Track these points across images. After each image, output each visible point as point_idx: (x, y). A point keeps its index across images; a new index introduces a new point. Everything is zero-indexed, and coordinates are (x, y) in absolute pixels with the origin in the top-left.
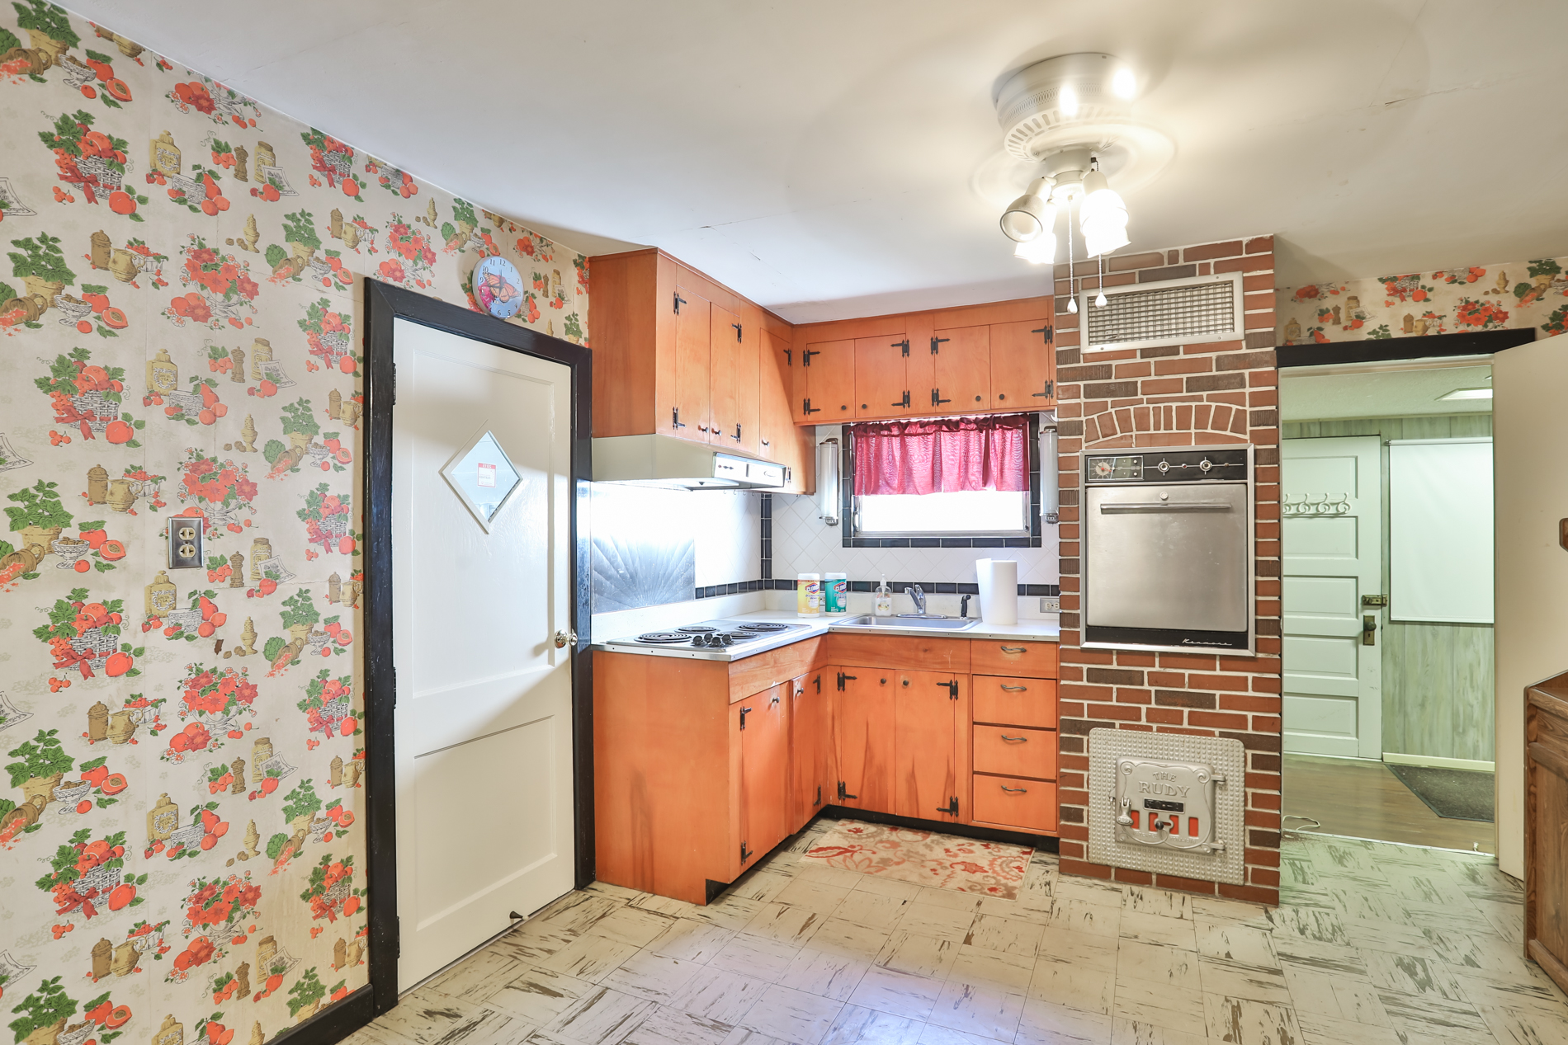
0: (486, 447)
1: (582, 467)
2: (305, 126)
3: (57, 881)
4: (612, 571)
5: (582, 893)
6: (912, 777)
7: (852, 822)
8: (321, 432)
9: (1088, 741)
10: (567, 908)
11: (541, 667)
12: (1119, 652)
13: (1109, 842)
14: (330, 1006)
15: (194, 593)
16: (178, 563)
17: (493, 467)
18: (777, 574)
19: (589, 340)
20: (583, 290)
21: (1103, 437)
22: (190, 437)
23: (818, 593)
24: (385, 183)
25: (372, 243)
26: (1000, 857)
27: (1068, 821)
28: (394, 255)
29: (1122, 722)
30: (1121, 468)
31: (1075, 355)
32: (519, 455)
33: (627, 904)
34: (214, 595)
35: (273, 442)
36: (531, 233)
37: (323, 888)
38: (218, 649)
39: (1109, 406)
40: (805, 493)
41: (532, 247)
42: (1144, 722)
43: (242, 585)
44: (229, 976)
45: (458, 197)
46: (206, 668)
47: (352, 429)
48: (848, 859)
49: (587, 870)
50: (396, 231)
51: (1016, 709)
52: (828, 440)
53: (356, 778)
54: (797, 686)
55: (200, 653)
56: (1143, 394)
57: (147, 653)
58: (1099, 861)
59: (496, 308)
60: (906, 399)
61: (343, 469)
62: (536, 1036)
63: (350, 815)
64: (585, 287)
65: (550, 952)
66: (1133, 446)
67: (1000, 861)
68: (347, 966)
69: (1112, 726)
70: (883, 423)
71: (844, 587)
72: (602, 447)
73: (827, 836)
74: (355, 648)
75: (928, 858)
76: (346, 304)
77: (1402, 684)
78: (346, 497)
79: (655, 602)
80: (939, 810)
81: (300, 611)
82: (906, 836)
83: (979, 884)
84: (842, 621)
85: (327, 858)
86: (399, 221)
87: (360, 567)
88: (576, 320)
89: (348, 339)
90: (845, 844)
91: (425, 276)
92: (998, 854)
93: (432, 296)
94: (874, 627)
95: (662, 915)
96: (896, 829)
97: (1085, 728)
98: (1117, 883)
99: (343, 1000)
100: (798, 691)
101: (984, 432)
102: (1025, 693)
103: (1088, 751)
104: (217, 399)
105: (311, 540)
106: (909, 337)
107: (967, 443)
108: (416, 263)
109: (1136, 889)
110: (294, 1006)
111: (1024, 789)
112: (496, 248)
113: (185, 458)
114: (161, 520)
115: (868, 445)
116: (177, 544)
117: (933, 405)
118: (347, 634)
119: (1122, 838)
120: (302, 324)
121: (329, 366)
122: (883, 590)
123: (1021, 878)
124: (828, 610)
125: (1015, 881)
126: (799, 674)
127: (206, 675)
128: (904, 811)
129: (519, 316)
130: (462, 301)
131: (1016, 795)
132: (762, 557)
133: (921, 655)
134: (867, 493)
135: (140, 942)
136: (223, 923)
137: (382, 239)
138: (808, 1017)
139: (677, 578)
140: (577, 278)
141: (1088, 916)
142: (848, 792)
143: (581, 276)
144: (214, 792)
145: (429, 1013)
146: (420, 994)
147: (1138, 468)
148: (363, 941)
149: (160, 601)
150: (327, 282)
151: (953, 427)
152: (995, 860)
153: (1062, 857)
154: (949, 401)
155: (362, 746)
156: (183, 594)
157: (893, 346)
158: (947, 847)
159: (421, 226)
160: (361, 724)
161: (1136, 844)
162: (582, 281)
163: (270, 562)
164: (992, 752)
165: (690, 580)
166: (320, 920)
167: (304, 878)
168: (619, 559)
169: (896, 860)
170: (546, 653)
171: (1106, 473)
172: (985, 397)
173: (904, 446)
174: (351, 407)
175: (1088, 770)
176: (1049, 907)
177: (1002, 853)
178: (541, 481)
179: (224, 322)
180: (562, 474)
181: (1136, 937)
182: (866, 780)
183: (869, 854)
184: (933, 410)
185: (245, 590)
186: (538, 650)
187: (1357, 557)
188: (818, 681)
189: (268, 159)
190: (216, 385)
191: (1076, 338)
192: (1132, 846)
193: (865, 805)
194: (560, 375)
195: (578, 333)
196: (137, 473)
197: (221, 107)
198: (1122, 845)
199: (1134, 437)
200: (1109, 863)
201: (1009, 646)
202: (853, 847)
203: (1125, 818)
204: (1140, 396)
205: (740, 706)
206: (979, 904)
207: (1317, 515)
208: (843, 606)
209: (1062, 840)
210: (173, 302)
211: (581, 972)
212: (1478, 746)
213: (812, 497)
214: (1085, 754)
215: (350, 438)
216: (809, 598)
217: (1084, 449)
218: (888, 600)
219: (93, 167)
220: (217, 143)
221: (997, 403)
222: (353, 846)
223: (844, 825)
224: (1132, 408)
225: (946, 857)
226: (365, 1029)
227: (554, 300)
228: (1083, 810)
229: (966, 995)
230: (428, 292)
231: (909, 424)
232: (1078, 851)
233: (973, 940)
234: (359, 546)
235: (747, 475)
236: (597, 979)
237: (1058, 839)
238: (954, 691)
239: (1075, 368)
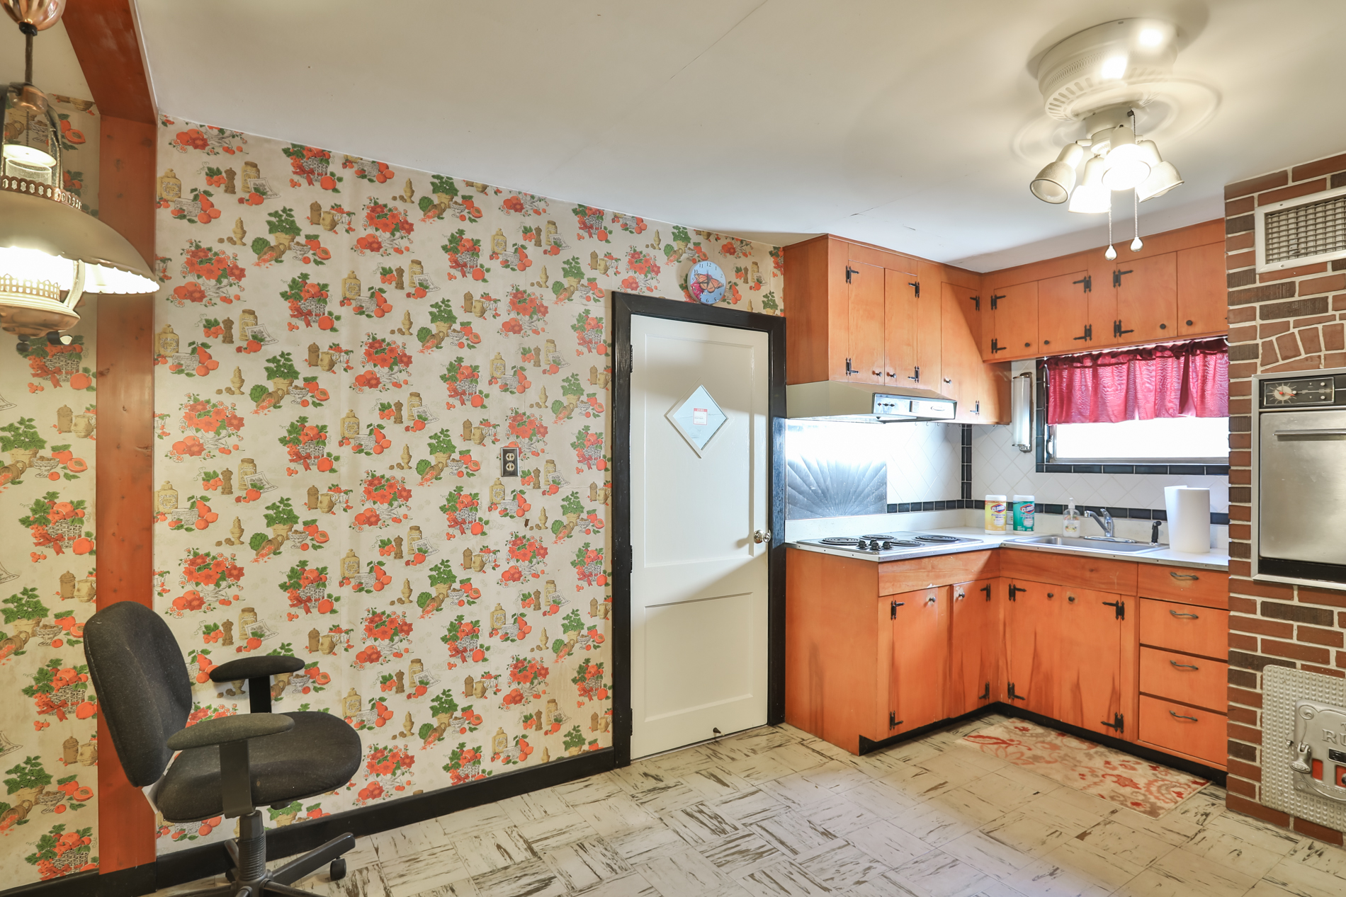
0: (700, 396)
1: (778, 409)
2: (574, 204)
3: (449, 639)
4: (805, 488)
5: (771, 728)
6: (1077, 688)
7: (1023, 722)
8: (585, 393)
9: (1262, 677)
10: (757, 736)
11: (743, 556)
12: (1301, 588)
13: (1287, 788)
14: (588, 752)
15: (514, 491)
16: (506, 473)
17: (706, 410)
18: (975, 496)
19: (783, 311)
20: (778, 273)
21: (1283, 359)
22: (512, 402)
23: (1004, 513)
24: (625, 227)
25: (617, 268)
26: (1163, 780)
27: (1237, 756)
28: (631, 273)
29: (1304, 663)
30: (1307, 391)
31: (1250, 276)
32: (726, 400)
33: (800, 742)
34: (524, 493)
35: (557, 401)
36: (733, 239)
37: (585, 679)
38: (526, 525)
39: (1292, 325)
40: (997, 423)
41: (734, 249)
42: (1333, 665)
43: (539, 487)
44: (531, 716)
45: (675, 225)
46: (520, 535)
47: (604, 390)
48: (1001, 749)
49: (778, 711)
50: (633, 257)
51: (1186, 636)
52: (1021, 375)
53: (606, 613)
54: (958, 591)
55: (516, 526)
56: (1335, 309)
57: (490, 523)
58: (1273, 806)
59: (705, 298)
60: (1088, 333)
61: (598, 416)
62: (702, 804)
63: (601, 636)
64: (780, 270)
65: (733, 759)
66: (1321, 367)
67: (1161, 783)
68: (599, 731)
69: (1293, 665)
70: (1076, 355)
71: (1032, 508)
72: (794, 392)
73: (992, 728)
74: (606, 531)
75: (1082, 764)
76: (600, 310)
78: (601, 434)
79: (845, 514)
80: (1103, 723)
81: (572, 505)
82: (1073, 743)
83: (1124, 796)
84: (1023, 540)
85: (587, 661)
86: (635, 250)
87: (609, 479)
88: (773, 297)
89: (602, 333)
90: (1005, 737)
91: (653, 283)
92: (1164, 777)
93: (657, 296)
94: (1059, 547)
95: (822, 755)
96: (1063, 735)
97: (1259, 664)
98: (1296, 834)
99: (596, 751)
100: (960, 595)
101: (1182, 359)
102: (1197, 621)
103: (1262, 688)
104: (526, 378)
105: (579, 461)
106: (1091, 273)
107: (1164, 369)
108: (646, 276)
109: (1318, 845)
110: (567, 745)
111: (1195, 718)
112: (705, 255)
113: (509, 413)
114: (496, 449)
115: (1061, 377)
116: (505, 462)
117: (1115, 336)
118: (601, 521)
119: (1302, 786)
120: (573, 327)
121: (590, 351)
122: (1072, 513)
123: (1176, 803)
124: (1015, 529)
125: (1167, 803)
126: (963, 581)
127: (520, 539)
128: (1070, 719)
129: (724, 300)
130: (680, 296)
131: (1185, 722)
132: (963, 479)
133: (1088, 574)
134: (1059, 423)
135: (487, 682)
136: (528, 684)
137: (623, 264)
138: (898, 848)
139: (868, 496)
140: (773, 265)
141: (1237, 852)
142: (1017, 692)
143: (776, 263)
144: (524, 607)
145: (646, 775)
146: (645, 763)
147: (1328, 391)
148: (610, 718)
149: (497, 494)
150: (588, 299)
151: (1147, 355)
152: (1156, 781)
153: (1230, 793)
154: (1132, 331)
155: (610, 594)
156: (508, 491)
157: (1075, 283)
158: (1109, 760)
159: (650, 250)
160: (610, 580)
161: (1320, 797)
162: (777, 266)
163: (555, 474)
164: (1157, 675)
165: (882, 497)
166: (582, 697)
167: (574, 670)
168: (811, 478)
169: (1048, 759)
170: (747, 546)
171: (1287, 397)
172: (1172, 325)
173: (1096, 376)
174: (604, 376)
175: (1261, 707)
176: (1194, 833)
177: (1167, 778)
178: (745, 418)
179: (530, 332)
180: (761, 413)
181: (1284, 884)
182: (1033, 684)
183: (1024, 749)
184: (1115, 341)
185: (541, 490)
186: (740, 544)
188: (987, 591)
189: (553, 230)
190: (525, 370)
191: (1251, 258)
192: (1315, 798)
193: (1032, 707)
194: (759, 341)
195: (775, 306)
196: (485, 423)
197: (527, 206)
198: (1302, 794)
199: (1322, 357)
200: (1286, 810)
201: (1179, 573)
202: (1012, 741)
203: (1301, 764)
204: (1331, 312)
205: (891, 599)
206: (1113, 812)
208: (1030, 526)
209: (1230, 775)
210: (503, 325)
211: (748, 776)
213: (1007, 427)
214: (1258, 690)
215: (603, 397)
216: (994, 517)
217: (1259, 373)
218: (1076, 523)
219: (464, 258)
220: (525, 228)
221: (1185, 330)
222: (603, 656)
223: (1013, 722)
224: (1320, 326)
225: (1103, 768)
226: (608, 773)
227: (753, 285)
228: (1255, 748)
229: (1051, 874)
230: (655, 294)
231: (1100, 355)
232: (1250, 791)
233: (1087, 838)
234: (609, 465)
235: (910, 411)
236: (756, 783)
237: (1227, 773)
238: (1120, 612)
239: (1249, 289)
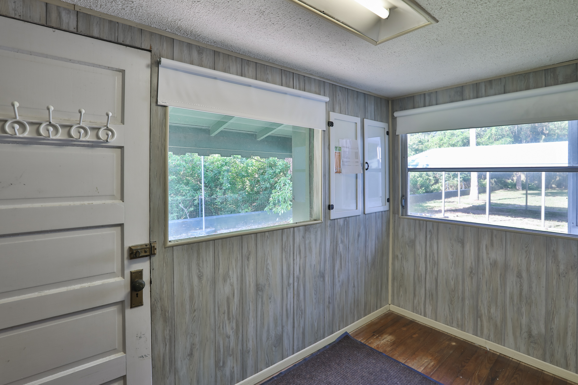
77: (172, 341)
187: (122, 199)
207: (69, 142)
212: (234, 372)
